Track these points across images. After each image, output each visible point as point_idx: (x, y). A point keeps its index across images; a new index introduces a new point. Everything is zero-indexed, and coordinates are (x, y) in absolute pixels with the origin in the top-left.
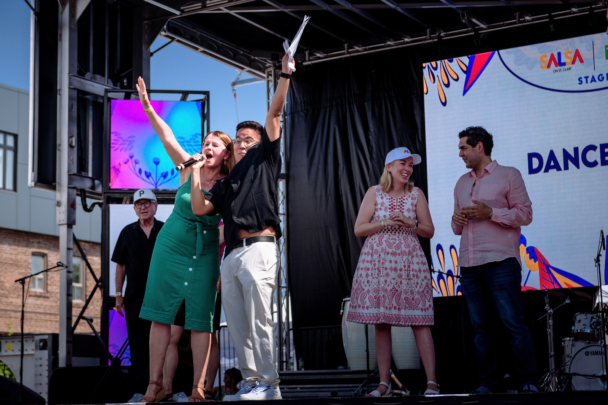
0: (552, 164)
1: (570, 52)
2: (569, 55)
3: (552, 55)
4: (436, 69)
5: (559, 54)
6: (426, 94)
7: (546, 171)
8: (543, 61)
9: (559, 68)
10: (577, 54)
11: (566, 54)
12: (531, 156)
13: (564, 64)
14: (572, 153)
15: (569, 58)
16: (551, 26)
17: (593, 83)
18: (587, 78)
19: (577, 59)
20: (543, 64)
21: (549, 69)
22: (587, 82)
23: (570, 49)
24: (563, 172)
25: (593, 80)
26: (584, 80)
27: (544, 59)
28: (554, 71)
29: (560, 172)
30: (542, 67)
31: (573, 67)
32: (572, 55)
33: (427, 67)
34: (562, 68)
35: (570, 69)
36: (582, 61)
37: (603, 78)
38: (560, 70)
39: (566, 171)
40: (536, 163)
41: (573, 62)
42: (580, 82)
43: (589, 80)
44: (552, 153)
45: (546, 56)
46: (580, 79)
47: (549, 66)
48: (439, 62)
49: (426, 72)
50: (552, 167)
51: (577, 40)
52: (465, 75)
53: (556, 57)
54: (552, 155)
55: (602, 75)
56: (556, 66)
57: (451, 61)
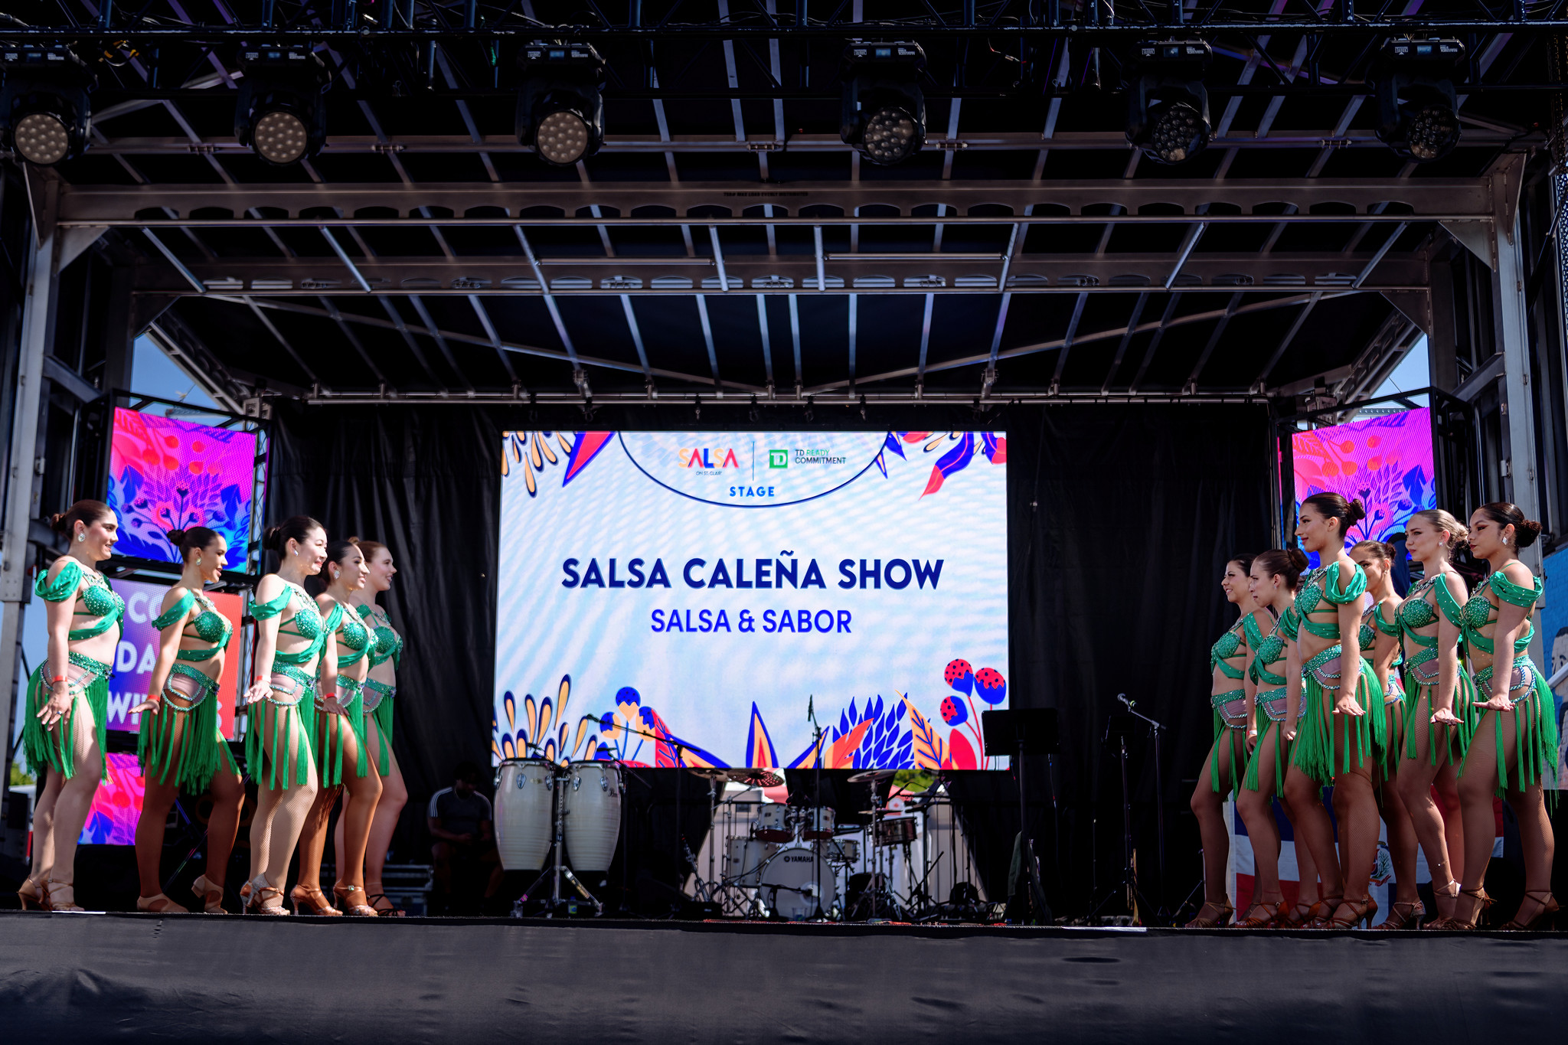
1: (721, 451)
3: (696, 451)
4: (523, 442)
5: (706, 451)
6: (506, 476)
8: (684, 457)
10: (731, 455)
11: (716, 454)
13: (711, 466)
15: (720, 458)
16: (698, 412)
17: (750, 496)
18: (741, 488)
19: (731, 461)
20: (684, 461)
21: (690, 469)
22: (741, 494)
23: (722, 446)
25: (750, 492)
26: (738, 491)
27: (685, 454)
28: (698, 472)
30: (681, 465)
31: (723, 470)
32: (724, 456)
33: (510, 439)
35: (720, 473)
36: (736, 465)
37: (764, 492)
38: (706, 473)
41: (725, 465)
42: (732, 493)
43: (745, 491)
45: (686, 451)
46: (732, 488)
47: (690, 464)
48: (529, 434)
49: (507, 445)
51: (731, 434)
52: (567, 459)
53: (702, 454)
55: (761, 488)
56: (701, 465)
57: (548, 435)
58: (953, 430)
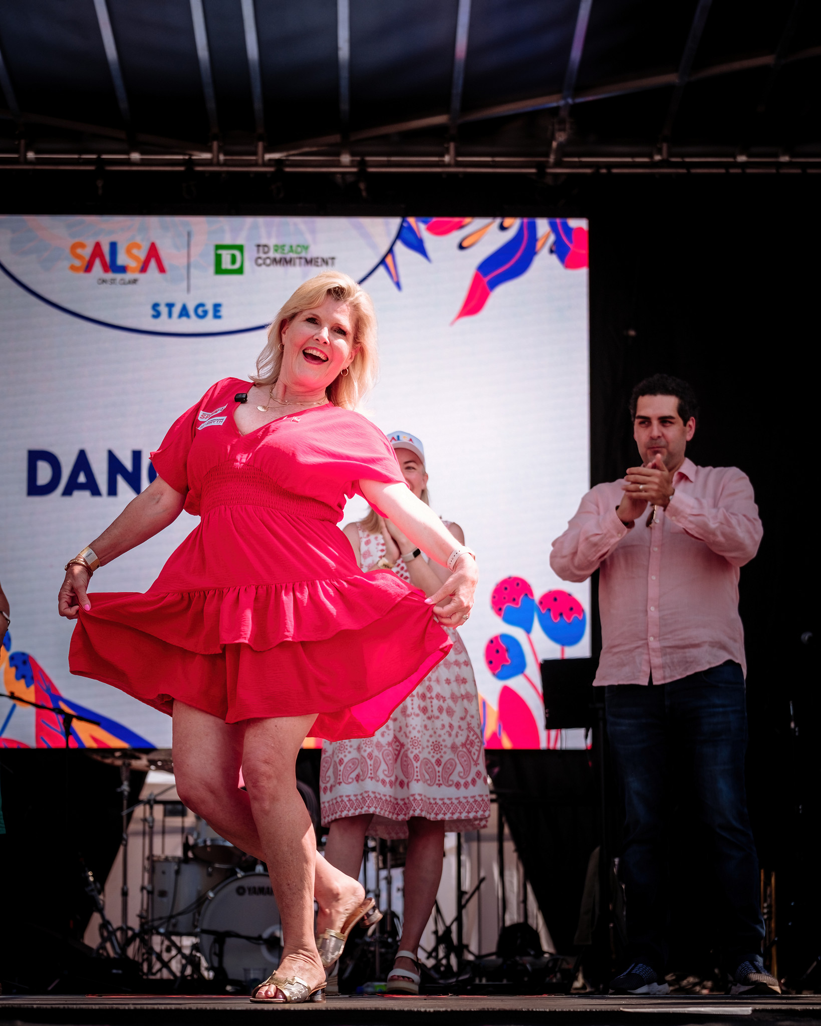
0: (82, 479)
1: (138, 246)
2: (135, 251)
3: (98, 246)
5: (113, 246)
7: (68, 492)
8: (79, 257)
9: (110, 276)
10: (153, 252)
11: (129, 251)
12: (35, 456)
13: (123, 269)
14: (128, 464)
15: (135, 258)
16: (100, 183)
17: (184, 319)
18: (170, 306)
19: (153, 264)
20: (77, 263)
21: (87, 275)
22: (170, 315)
23: (138, 239)
24: (105, 499)
25: (184, 312)
26: (164, 310)
27: (79, 251)
28: (100, 281)
29: (97, 499)
30: (73, 268)
31: (141, 277)
32: (142, 254)
34: (119, 276)
35: (135, 281)
36: (162, 269)
37: (205, 313)
38: (113, 281)
39: (112, 499)
40: (44, 473)
41: (144, 269)
42: (155, 313)
43: (176, 310)
44: (82, 456)
45: (82, 245)
46: (155, 306)
47: (88, 268)
50: (82, 487)
51: (154, 221)
53: (106, 249)
54: (82, 462)
55: (201, 305)
56: (106, 268)
58: (504, 214)
